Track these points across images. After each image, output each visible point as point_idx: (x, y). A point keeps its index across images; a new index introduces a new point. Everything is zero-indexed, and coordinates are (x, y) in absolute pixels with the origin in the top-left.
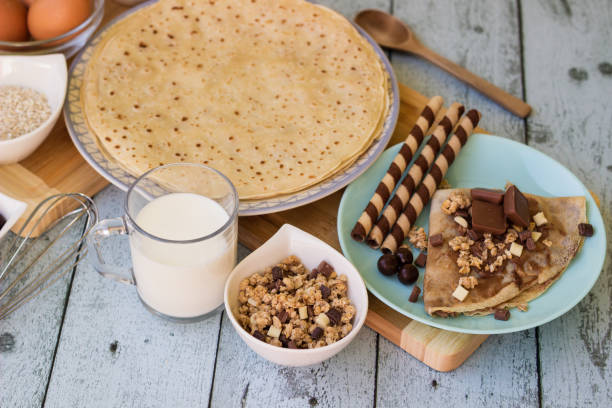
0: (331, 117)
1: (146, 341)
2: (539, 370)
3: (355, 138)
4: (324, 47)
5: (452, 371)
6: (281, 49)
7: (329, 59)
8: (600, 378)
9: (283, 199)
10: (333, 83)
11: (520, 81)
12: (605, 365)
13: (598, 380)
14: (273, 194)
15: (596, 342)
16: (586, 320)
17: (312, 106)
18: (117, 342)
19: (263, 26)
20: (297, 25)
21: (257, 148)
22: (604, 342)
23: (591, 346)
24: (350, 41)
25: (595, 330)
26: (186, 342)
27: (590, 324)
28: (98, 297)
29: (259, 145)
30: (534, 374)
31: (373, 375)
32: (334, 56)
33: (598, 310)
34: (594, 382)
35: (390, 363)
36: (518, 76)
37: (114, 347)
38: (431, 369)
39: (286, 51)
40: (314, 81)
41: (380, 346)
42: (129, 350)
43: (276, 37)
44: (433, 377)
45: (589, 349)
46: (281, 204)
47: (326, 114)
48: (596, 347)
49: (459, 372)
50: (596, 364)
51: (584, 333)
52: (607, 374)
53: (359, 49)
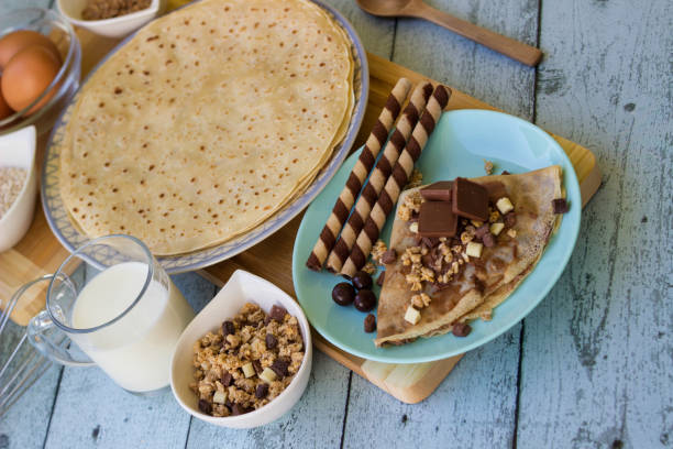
0: (294, 131)
1: (126, 420)
2: (518, 384)
3: (315, 150)
4: (296, 45)
5: (424, 401)
6: (252, 59)
7: (300, 58)
8: (587, 381)
9: (239, 240)
10: (300, 87)
11: (535, 20)
12: (594, 363)
13: (584, 383)
14: (228, 237)
15: (588, 335)
16: (579, 309)
17: (277, 121)
18: (99, 426)
19: (237, 36)
20: (270, 26)
21: (216, 186)
22: (597, 334)
23: (581, 343)
24: (319, 32)
25: (588, 320)
26: (162, 415)
27: (583, 314)
28: (86, 379)
29: (219, 182)
30: (514, 388)
31: (342, 420)
32: (305, 53)
33: (594, 294)
34: (579, 388)
35: (361, 402)
36: (534, 13)
37: (96, 433)
38: (402, 403)
39: (258, 60)
40: (281, 90)
41: (353, 384)
42: (109, 434)
43: (249, 46)
44: (404, 412)
45: (579, 346)
46: (238, 246)
47: (291, 127)
48: (586, 341)
49: (432, 402)
50: (585, 363)
51: (575, 327)
52: (595, 373)
53: (329, 39)
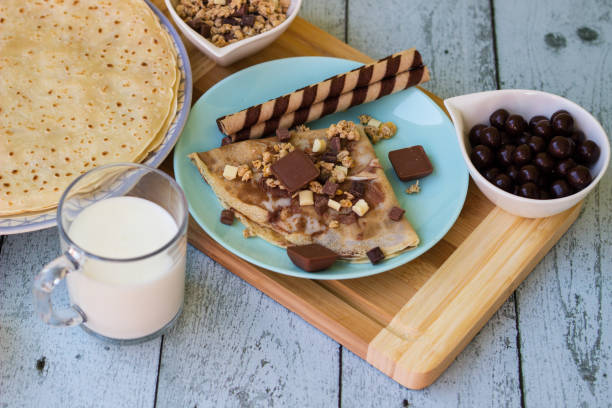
1: (78, 357)
2: (521, 387)
5: (424, 389)
7: (120, 50)
8: (590, 395)
11: (492, 48)
12: (595, 379)
13: (587, 396)
15: (584, 352)
16: (572, 326)
18: (45, 358)
22: (593, 352)
23: (579, 358)
24: (146, 31)
25: (583, 337)
26: (122, 358)
27: (577, 331)
30: (517, 390)
31: (336, 394)
32: (126, 47)
33: (585, 314)
34: (583, 400)
35: (355, 379)
36: (489, 43)
37: (41, 365)
38: (401, 387)
41: (344, 360)
42: (58, 369)
44: (404, 397)
45: (577, 360)
48: (584, 358)
49: (433, 390)
50: (585, 378)
51: (571, 342)
52: (597, 389)
